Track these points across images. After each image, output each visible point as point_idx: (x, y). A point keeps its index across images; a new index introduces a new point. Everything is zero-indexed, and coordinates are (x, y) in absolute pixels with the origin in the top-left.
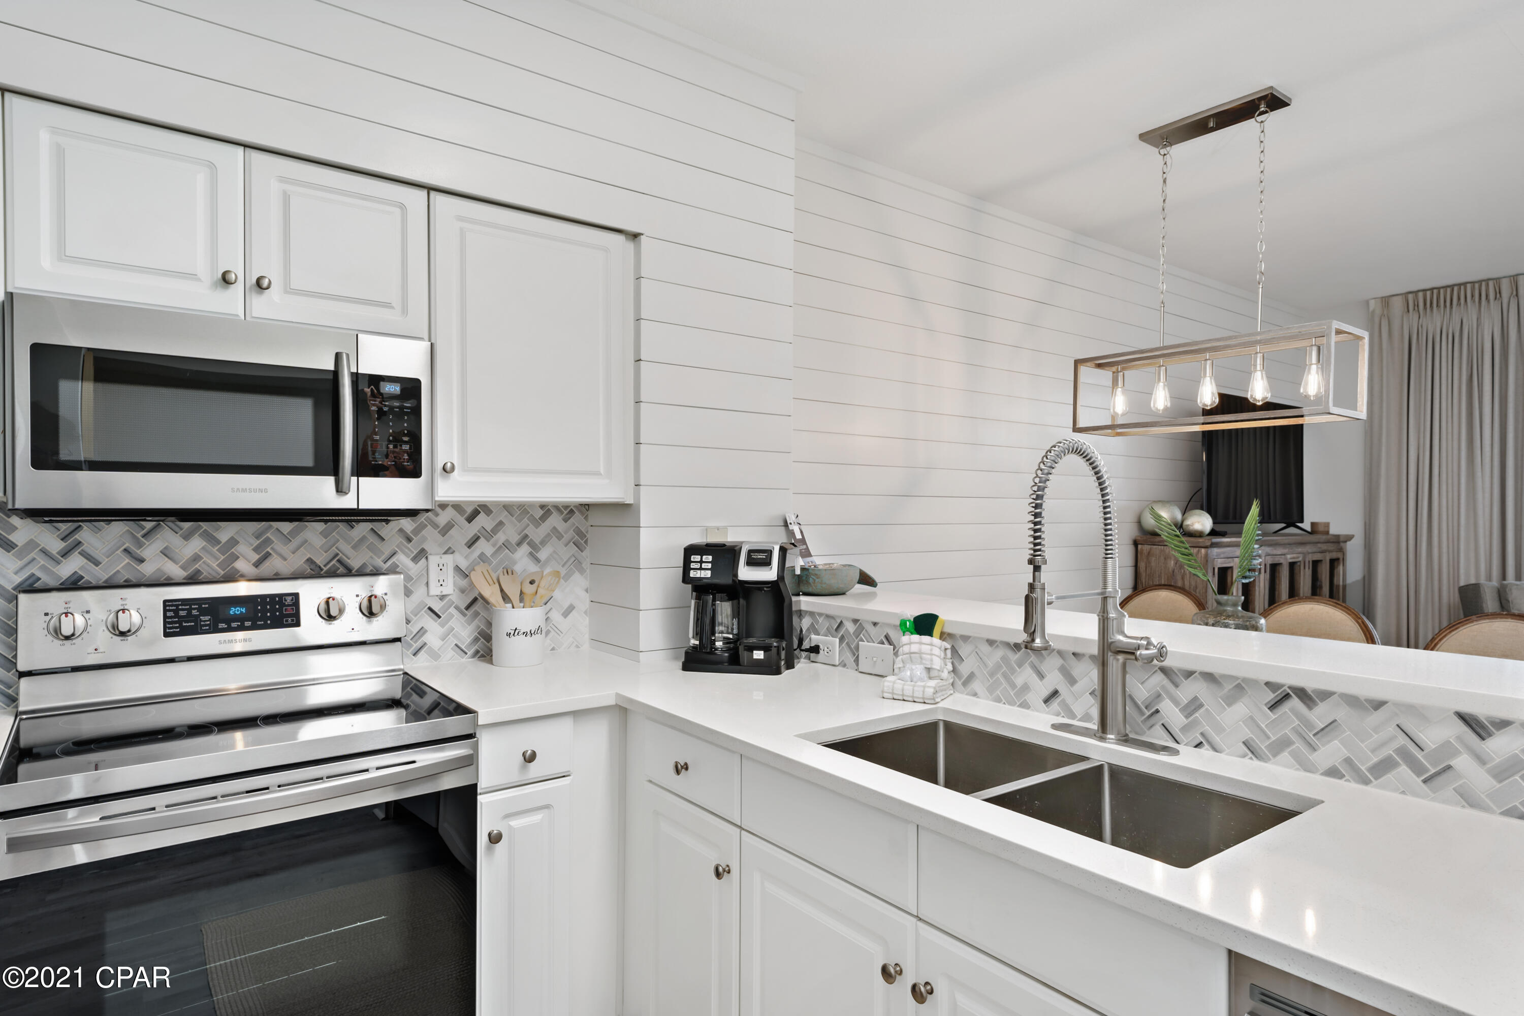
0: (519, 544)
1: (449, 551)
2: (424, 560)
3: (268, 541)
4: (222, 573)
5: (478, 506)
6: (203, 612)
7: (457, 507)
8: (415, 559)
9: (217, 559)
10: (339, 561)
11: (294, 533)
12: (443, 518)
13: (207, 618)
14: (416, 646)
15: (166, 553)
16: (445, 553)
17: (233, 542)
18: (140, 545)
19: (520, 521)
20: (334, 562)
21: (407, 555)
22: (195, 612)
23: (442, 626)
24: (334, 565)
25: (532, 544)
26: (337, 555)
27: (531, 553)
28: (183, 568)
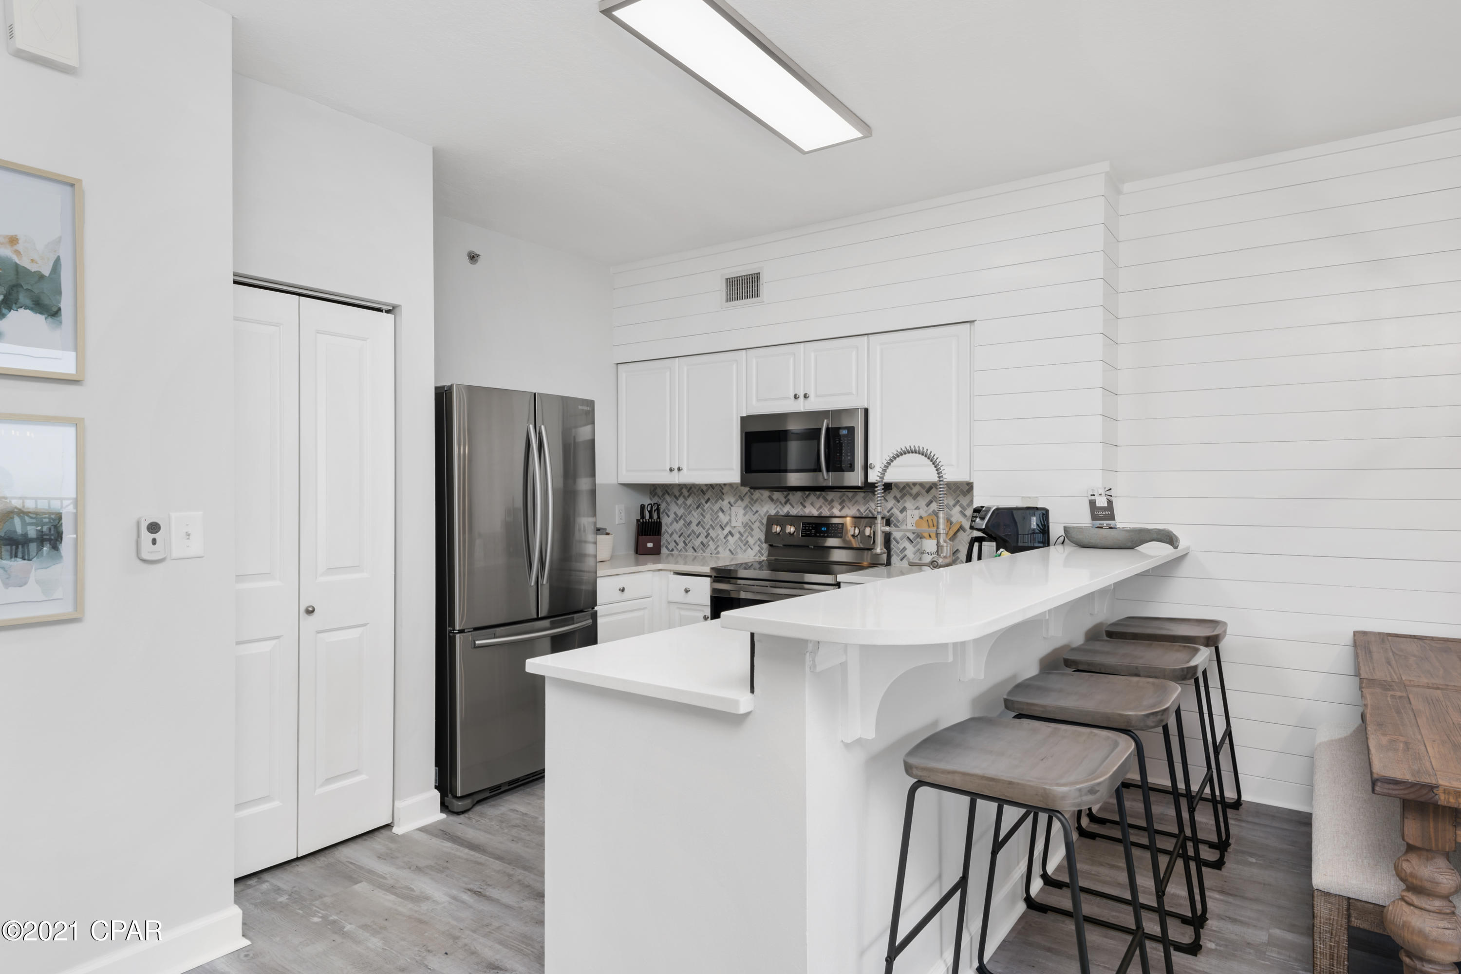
0: (954, 506)
1: (917, 508)
2: (905, 512)
3: (843, 501)
4: (829, 513)
5: (932, 484)
6: (813, 528)
7: (921, 485)
8: (901, 512)
9: (827, 507)
10: (869, 511)
11: (853, 497)
12: (915, 490)
13: (814, 531)
14: (901, 556)
15: (812, 504)
16: (915, 509)
17: (832, 501)
18: (805, 501)
19: (955, 493)
20: (867, 511)
21: (898, 510)
22: (811, 528)
23: (914, 547)
24: (867, 513)
25: (961, 506)
26: (868, 508)
27: (961, 512)
28: (817, 510)
